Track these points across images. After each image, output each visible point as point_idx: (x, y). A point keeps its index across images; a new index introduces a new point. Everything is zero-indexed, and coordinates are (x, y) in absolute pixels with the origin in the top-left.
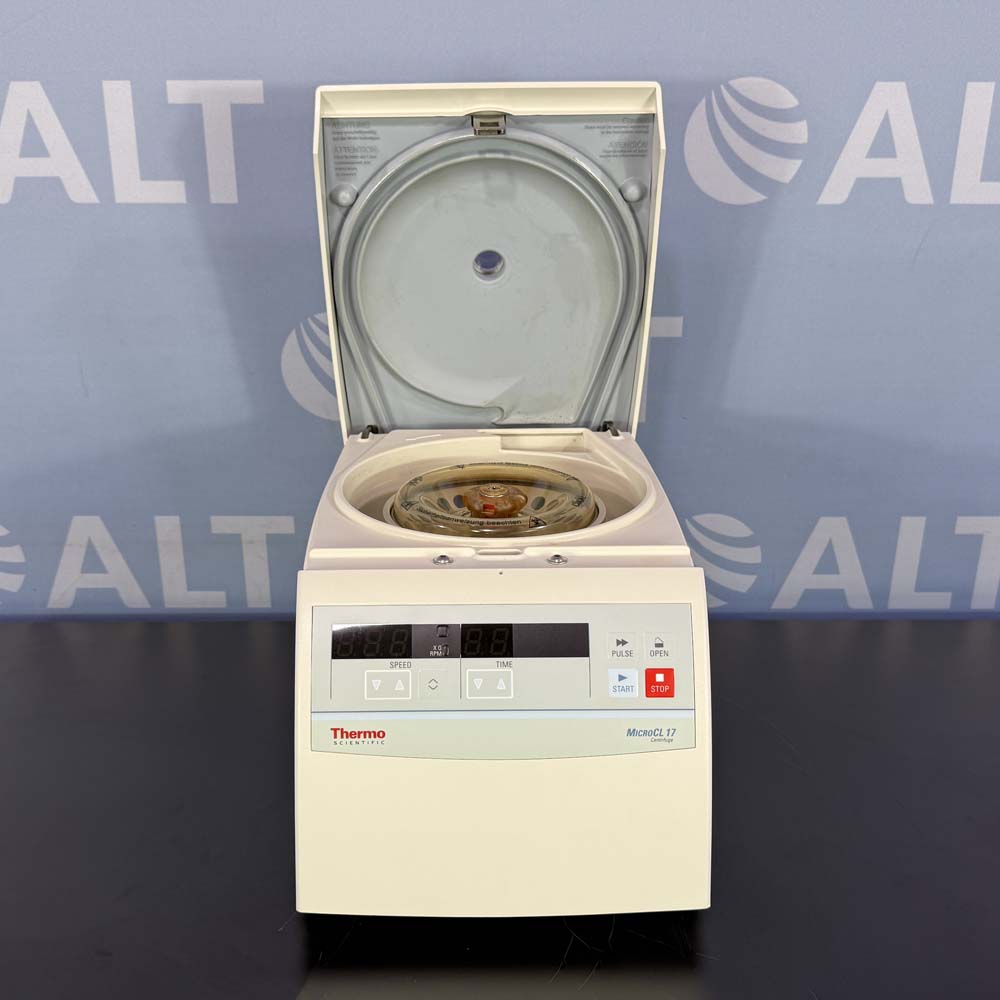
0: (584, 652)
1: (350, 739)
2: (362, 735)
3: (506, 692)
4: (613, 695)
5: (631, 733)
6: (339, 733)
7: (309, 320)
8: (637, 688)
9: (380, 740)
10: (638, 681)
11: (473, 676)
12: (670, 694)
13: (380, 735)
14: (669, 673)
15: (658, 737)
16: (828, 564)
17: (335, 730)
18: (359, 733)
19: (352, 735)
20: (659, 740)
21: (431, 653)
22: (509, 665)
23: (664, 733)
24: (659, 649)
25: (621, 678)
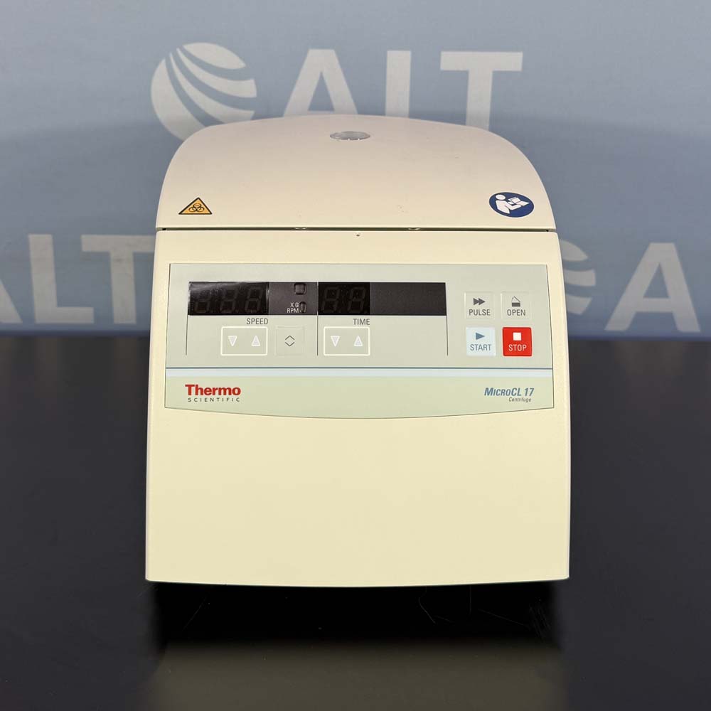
0: (441, 310)
1: (204, 396)
2: (217, 392)
3: (363, 350)
4: (470, 353)
5: (489, 392)
6: (193, 389)
7: (179, 51)
8: (493, 347)
9: (235, 397)
10: (494, 340)
11: (329, 332)
12: (528, 353)
13: (235, 391)
14: (526, 332)
15: (516, 397)
16: (658, 288)
17: (190, 387)
18: (214, 389)
19: (206, 391)
20: (518, 400)
21: (288, 310)
22: (366, 322)
23: (522, 392)
24: (516, 308)
25: (479, 336)
